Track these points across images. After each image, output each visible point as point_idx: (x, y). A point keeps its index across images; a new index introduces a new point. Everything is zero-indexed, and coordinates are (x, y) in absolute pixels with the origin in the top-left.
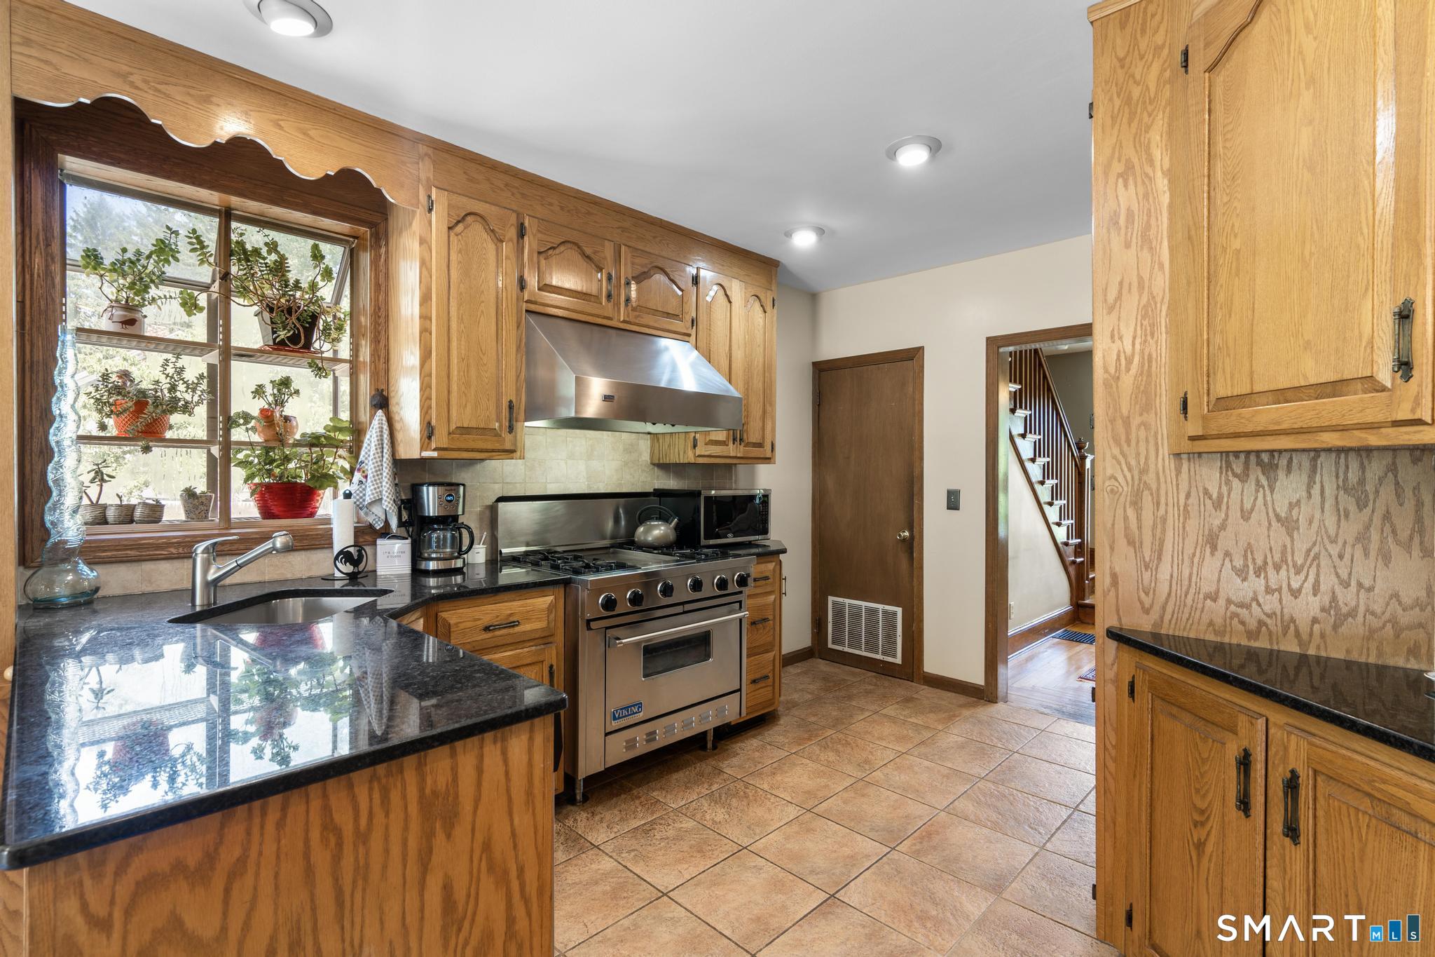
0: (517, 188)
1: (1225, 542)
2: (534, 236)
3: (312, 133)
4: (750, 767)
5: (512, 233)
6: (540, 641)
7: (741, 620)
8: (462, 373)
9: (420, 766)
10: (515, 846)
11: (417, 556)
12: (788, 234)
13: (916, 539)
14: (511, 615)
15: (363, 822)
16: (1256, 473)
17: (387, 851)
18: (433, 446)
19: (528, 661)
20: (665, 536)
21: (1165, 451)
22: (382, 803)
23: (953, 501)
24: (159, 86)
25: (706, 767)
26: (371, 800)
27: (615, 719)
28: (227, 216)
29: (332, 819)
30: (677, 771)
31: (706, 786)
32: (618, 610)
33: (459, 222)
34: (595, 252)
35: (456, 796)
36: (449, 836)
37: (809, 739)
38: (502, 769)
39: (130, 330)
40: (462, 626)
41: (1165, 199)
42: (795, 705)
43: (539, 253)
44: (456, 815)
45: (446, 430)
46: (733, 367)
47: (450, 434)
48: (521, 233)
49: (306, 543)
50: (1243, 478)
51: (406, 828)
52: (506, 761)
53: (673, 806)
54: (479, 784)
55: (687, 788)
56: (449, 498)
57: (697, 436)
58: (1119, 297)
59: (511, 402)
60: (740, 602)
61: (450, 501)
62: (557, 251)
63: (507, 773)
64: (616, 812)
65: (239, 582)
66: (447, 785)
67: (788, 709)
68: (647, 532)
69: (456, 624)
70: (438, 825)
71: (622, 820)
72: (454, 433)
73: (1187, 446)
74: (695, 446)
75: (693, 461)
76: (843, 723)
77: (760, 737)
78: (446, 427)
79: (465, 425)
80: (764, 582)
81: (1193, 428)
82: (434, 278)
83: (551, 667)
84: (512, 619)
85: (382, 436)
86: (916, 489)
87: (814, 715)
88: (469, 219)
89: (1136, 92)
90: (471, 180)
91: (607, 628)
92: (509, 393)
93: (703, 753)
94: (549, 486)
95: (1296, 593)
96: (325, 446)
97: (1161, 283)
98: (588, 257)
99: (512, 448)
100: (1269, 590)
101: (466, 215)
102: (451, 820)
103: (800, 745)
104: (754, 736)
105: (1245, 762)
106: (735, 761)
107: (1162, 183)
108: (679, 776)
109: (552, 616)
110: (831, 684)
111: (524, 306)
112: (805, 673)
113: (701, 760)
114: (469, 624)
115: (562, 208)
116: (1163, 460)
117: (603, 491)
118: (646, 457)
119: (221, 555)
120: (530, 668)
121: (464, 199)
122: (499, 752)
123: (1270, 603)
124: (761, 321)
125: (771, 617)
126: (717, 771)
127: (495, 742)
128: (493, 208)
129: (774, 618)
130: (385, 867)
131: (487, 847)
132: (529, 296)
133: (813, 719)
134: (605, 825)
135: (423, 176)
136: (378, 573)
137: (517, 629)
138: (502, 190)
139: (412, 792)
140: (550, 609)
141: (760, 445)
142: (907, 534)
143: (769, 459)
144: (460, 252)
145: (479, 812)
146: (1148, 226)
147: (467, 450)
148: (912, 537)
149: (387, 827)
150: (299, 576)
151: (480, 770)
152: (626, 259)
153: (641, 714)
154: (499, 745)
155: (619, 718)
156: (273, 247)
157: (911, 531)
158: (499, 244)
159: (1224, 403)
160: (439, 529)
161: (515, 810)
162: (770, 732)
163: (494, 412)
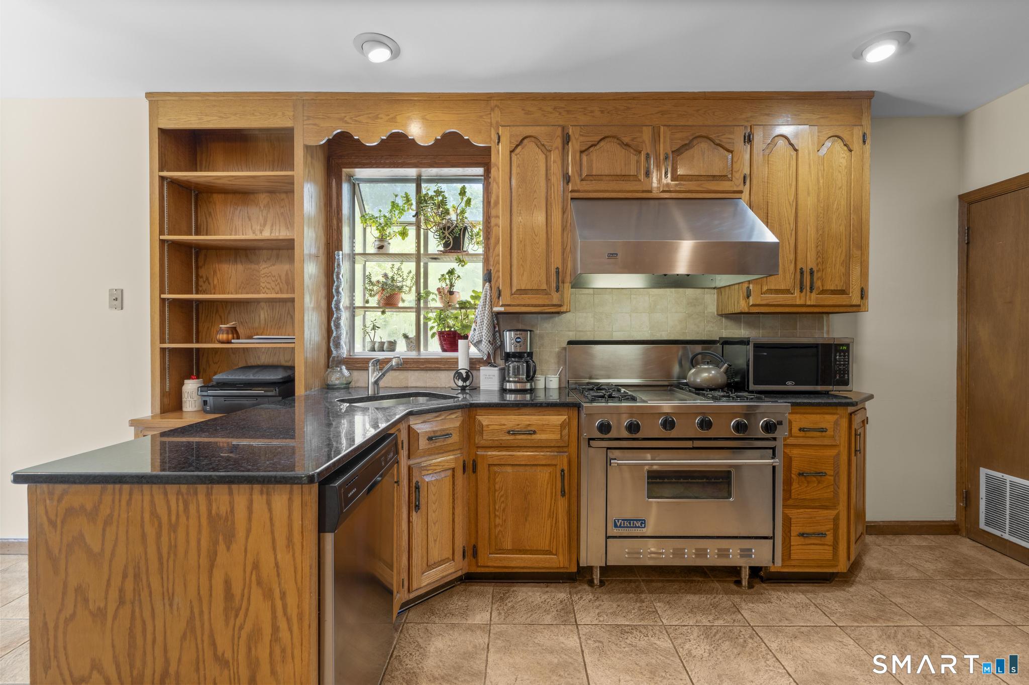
0: (564, 108)
2: (577, 139)
4: (773, 619)
5: (558, 142)
6: (556, 449)
7: (774, 468)
8: (520, 252)
9: (209, 495)
10: (278, 575)
11: (503, 379)
14: (529, 425)
15: (174, 518)
17: (188, 541)
18: (501, 304)
19: (543, 462)
20: (711, 378)
22: (185, 510)
24: (356, 119)
25: (725, 601)
26: (178, 506)
27: (616, 526)
28: (418, 181)
29: (156, 510)
30: (695, 593)
31: (711, 618)
32: (613, 434)
33: (517, 146)
34: (633, 140)
35: (233, 523)
36: (228, 549)
37: (874, 620)
38: (267, 516)
39: (381, 251)
40: (491, 428)
42: (887, 577)
43: (582, 152)
44: (233, 536)
45: (509, 292)
46: (800, 214)
47: (512, 294)
48: (566, 140)
49: (447, 366)
51: (199, 532)
52: (270, 510)
53: (665, 621)
54: (250, 519)
55: (691, 611)
56: (518, 340)
57: (751, 287)
59: (557, 268)
60: (774, 449)
61: (519, 342)
62: (598, 147)
63: (271, 519)
64: (615, 605)
65: (415, 386)
66: (227, 513)
67: (874, 579)
68: (695, 374)
69: (488, 426)
70: (221, 538)
71: (614, 613)
72: (515, 294)
74: (749, 296)
75: (746, 310)
76: (942, 619)
77: (810, 595)
78: (509, 289)
79: (523, 288)
80: (819, 434)
82: (500, 188)
83: (563, 471)
84: (529, 428)
85: (486, 299)
87: (904, 597)
88: (526, 141)
90: (528, 113)
91: (608, 448)
92: (556, 262)
93: (734, 587)
94: (614, 334)
96: (469, 308)
98: (627, 145)
99: (559, 303)
101: (523, 139)
102: (230, 538)
103: (856, 621)
104: (803, 592)
106: (761, 607)
108: (694, 599)
109: (566, 432)
110: (962, 571)
111: (570, 195)
112: (931, 548)
113: (727, 592)
114: (497, 427)
115: (602, 112)
117: (665, 338)
118: (712, 308)
120: (545, 468)
121: (521, 128)
122: (264, 501)
124: (844, 162)
125: (830, 472)
126: (735, 609)
127: (262, 493)
128: (543, 128)
129: (837, 475)
130: (186, 552)
131: (256, 566)
132: (572, 187)
133: (899, 600)
134: (597, 611)
135: (494, 121)
136: (481, 388)
137: (534, 437)
138: (551, 113)
139: (203, 509)
140: (562, 426)
141: (843, 292)
143: (859, 306)
144: (518, 166)
145: (250, 540)
147: (524, 306)
149: (188, 526)
150: (444, 386)
151: (250, 509)
152: (665, 137)
153: (644, 530)
154: (265, 497)
155: (620, 527)
156: (438, 193)
158: (548, 153)
160: (516, 361)
161: (278, 548)
162: (828, 595)
163: (544, 278)
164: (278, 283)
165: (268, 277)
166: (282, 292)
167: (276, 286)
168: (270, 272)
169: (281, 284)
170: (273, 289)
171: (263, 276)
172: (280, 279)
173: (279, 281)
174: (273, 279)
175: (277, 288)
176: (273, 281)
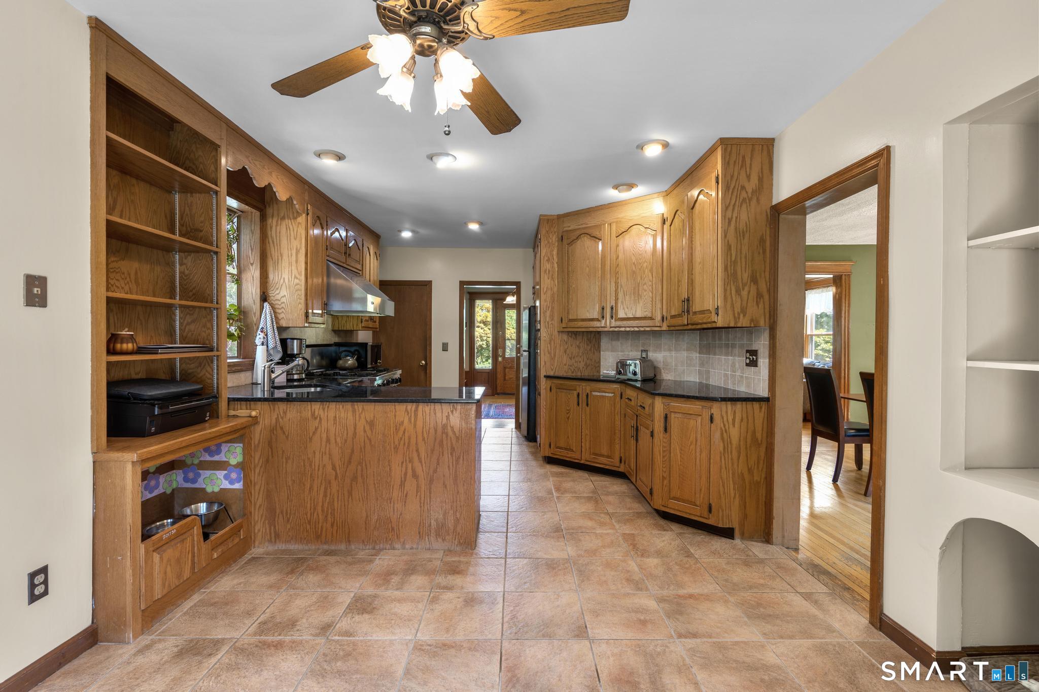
0: (325, 204)
1: (568, 351)
2: (330, 225)
3: (284, 180)
5: (325, 224)
12: (400, 231)
13: (428, 365)
16: (573, 336)
20: (354, 364)
21: (556, 330)
23: (445, 347)
33: (315, 220)
41: (557, 269)
48: (327, 224)
50: (571, 337)
58: (546, 291)
59: (324, 301)
73: (562, 330)
74: (362, 322)
81: (564, 325)
86: (428, 343)
89: (550, 241)
90: (316, 201)
95: (580, 362)
97: (555, 289)
100: (576, 362)
101: (316, 217)
105: (578, 395)
107: (556, 265)
111: (327, 258)
116: (556, 333)
118: (331, 327)
119: (234, 372)
121: (315, 209)
123: (576, 365)
128: (321, 213)
135: (306, 199)
138: (322, 205)
142: (423, 362)
146: (553, 275)
148: (426, 364)
157: (426, 362)
158: (323, 230)
159: (571, 320)
163: (321, 306)
164: (128, 283)
165: (117, 273)
166: (131, 293)
167: (126, 285)
168: (119, 267)
169: (130, 284)
170: (122, 288)
171: (111, 270)
172: (130, 277)
173: (128, 279)
174: (123, 277)
175: (127, 288)
176: (123, 279)
